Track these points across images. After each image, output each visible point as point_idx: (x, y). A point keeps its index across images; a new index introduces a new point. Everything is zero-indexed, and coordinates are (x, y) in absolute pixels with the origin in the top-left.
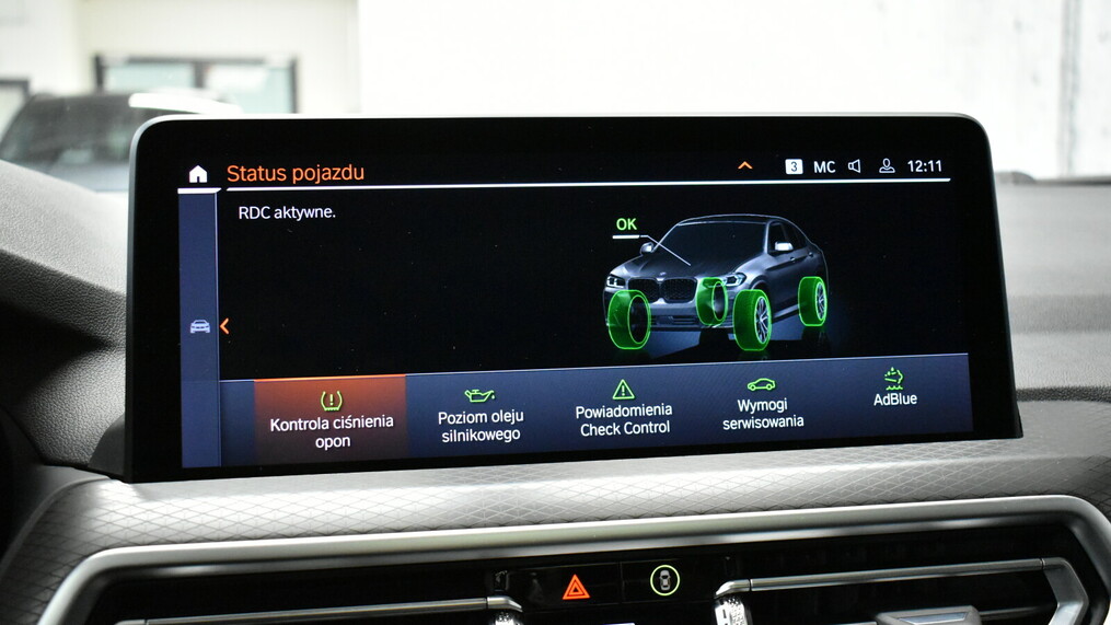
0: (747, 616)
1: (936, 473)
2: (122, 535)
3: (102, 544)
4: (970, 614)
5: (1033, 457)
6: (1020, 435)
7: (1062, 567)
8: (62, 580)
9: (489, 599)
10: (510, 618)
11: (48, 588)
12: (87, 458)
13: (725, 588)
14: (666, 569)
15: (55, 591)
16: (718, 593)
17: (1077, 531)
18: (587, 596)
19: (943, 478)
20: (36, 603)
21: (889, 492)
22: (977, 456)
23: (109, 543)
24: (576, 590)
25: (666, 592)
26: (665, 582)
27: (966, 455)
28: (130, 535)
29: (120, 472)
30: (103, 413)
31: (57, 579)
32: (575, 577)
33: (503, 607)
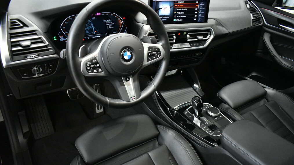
0: (189, 36)
16: (188, 34)
17: (210, 30)
24: (179, 34)
33: (174, 35)
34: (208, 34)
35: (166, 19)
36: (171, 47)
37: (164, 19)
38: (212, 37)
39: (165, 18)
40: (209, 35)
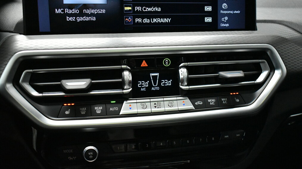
0: (187, 72)
1: (235, 38)
2: (25, 48)
3: (20, 50)
4: (241, 73)
5: (260, 35)
6: (257, 30)
7: (264, 62)
8: (10, 59)
9: (122, 66)
10: (127, 71)
11: (6, 61)
12: (12, 30)
13: (182, 65)
14: (167, 60)
15: (8, 62)
16: (180, 66)
17: (268, 53)
18: (147, 66)
19: (237, 39)
20: (4, 65)
21: (223, 42)
22: (246, 34)
23: (22, 50)
24: (144, 64)
25: (167, 65)
26: (167, 63)
27: (243, 34)
28: (27, 48)
29: (23, 33)
30: (16, 19)
31: (9, 59)
32: (144, 61)
33: (125, 68)
34: (262, 65)
35: (92, 15)
36: (116, 109)
37: (87, 15)
38: (277, 75)
39: (88, 11)
40: (265, 70)
